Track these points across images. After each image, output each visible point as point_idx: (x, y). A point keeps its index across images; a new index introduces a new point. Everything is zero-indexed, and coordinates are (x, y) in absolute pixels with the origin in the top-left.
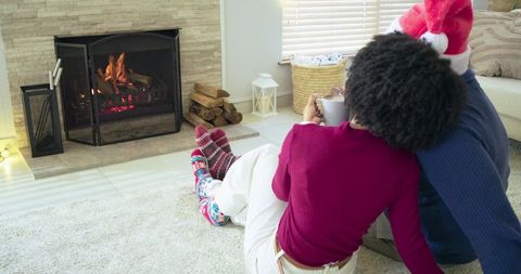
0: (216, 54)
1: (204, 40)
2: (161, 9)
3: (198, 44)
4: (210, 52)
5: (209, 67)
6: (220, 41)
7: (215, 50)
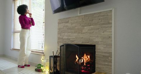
0: (109, 58)
1: (105, 51)
2: (91, 38)
3: (102, 53)
4: (108, 57)
5: (106, 63)
6: (111, 53)
7: (109, 56)
